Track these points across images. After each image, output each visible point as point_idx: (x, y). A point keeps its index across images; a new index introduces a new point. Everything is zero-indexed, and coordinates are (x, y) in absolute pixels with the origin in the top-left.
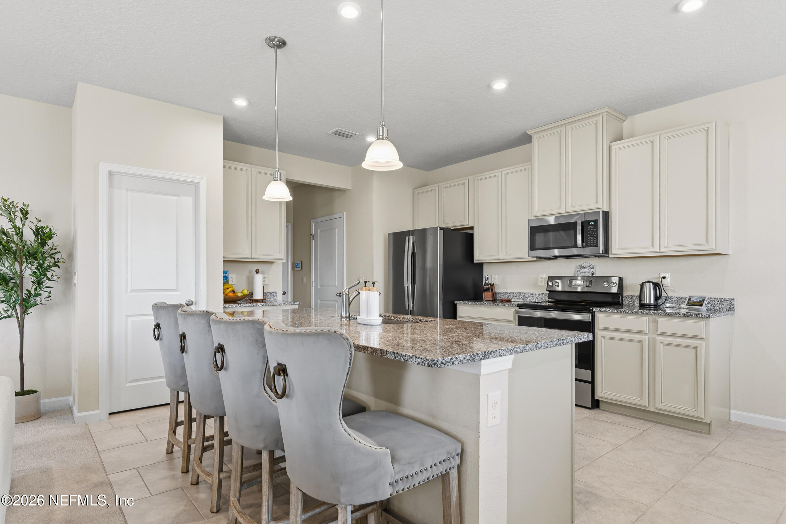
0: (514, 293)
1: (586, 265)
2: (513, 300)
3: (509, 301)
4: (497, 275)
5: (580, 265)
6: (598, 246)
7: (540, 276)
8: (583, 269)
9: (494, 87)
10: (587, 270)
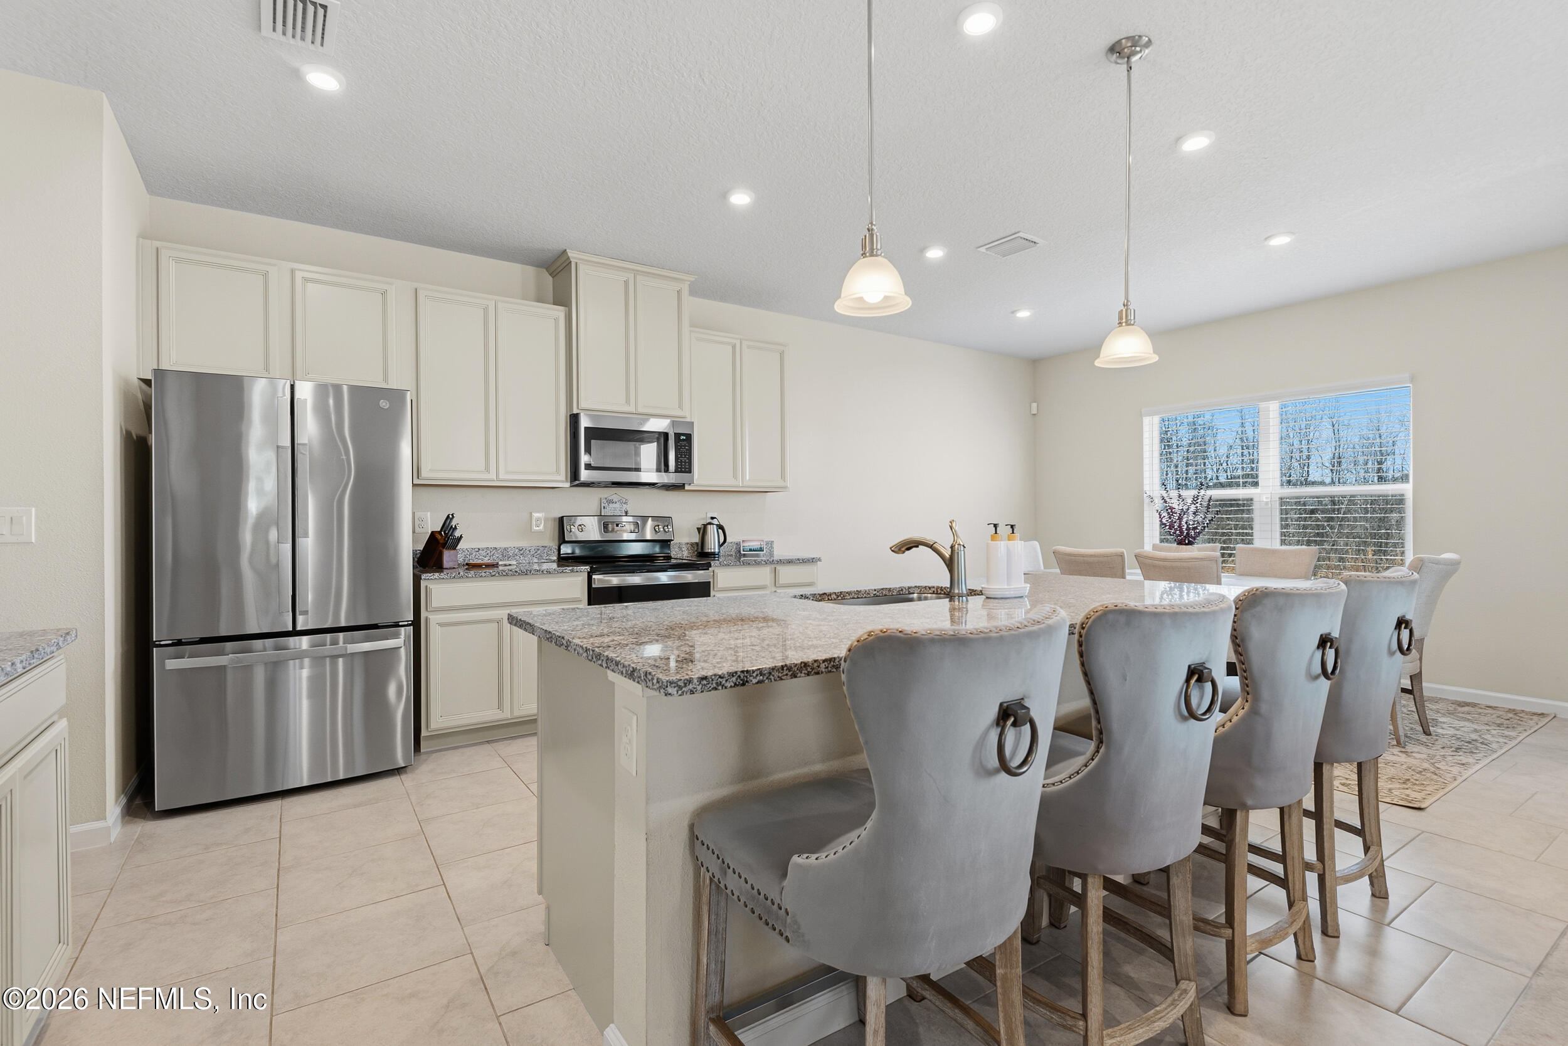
0: (479, 549)
1: (615, 498)
2: (500, 563)
3: (494, 566)
4: (429, 513)
5: (606, 499)
6: (691, 473)
7: (536, 515)
8: (611, 505)
9: (730, 199)
10: (617, 505)
